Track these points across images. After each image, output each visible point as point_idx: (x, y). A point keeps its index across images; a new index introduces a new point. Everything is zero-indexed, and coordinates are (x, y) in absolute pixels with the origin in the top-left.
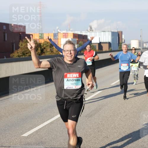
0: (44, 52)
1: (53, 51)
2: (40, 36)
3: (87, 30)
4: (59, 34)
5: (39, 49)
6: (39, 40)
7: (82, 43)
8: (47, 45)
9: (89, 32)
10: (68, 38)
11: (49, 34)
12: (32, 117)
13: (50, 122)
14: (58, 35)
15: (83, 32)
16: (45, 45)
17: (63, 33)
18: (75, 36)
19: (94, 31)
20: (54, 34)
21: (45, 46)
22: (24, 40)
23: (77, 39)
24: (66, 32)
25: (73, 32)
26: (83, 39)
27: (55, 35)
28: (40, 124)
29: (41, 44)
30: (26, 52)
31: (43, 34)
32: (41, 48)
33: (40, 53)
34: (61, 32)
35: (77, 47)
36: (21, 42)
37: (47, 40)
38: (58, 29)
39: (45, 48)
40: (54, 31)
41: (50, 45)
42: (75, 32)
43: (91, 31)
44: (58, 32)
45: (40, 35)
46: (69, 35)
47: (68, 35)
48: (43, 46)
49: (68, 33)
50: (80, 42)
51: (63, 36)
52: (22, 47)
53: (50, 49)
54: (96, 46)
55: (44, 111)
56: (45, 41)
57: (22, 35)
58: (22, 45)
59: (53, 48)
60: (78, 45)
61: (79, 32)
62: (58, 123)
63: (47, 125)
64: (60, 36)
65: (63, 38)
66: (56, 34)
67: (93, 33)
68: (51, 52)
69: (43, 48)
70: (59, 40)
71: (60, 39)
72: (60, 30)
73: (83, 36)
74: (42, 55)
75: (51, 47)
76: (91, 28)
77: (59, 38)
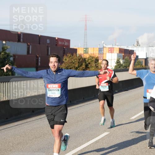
0: (88, 68)
1: (98, 66)
2: (84, 51)
3: (134, 45)
4: (104, 48)
5: (84, 64)
6: (83, 54)
7: (129, 59)
8: (92, 60)
9: (136, 47)
10: (113, 53)
11: (94, 48)
12: (77, 135)
13: (96, 141)
14: (103, 50)
15: (129, 46)
16: (90, 59)
17: (109, 48)
18: (121, 51)
19: (141, 46)
20: (99, 48)
21: (90, 61)
22: (68, 55)
23: (123, 54)
24: (111, 47)
25: (119, 47)
26: (130, 54)
27: (101, 50)
28: (85, 143)
29: (86, 59)
30: (70, 67)
31: (88, 48)
32: (85, 63)
33: (84, 68)
34: (107, 47)
35: (123, 62)
36: (65, 56)
37: (92, 55)
38: (103, 44)
39: (89, 63)
40: (99, 46)
41: (95, 60)
42: (121, 47)
43: (138, 46)
44: (104, 47)
45: (85, 49)
46: (115, 49)
47: (113, 50)
48: (88, 61)
49: (113, 48)
50: (126, 57)
51: (109, 50)
52: (66, 61)
53: (95, 64)
54: (142, 61)
55: (89, 128)
56: (90, 56)
57: (66, 49)
58: (66, 59)
59: (97, 63)
60: (124, 60)
61: (125, 47)
62: (103, 142)
63: (92, 144)
64: (105, 50)
65: (109, 52)
66: (101, 48)
67: (140, 48)
68: (96, 67)
69: (87, 63)
70: (104, 55)
71: (106, 54)
72: (106, 45)
73: (130, 51)
74: (86, 70)
75: (95, 62)
76: (138, 42)
77: (104, 53)
